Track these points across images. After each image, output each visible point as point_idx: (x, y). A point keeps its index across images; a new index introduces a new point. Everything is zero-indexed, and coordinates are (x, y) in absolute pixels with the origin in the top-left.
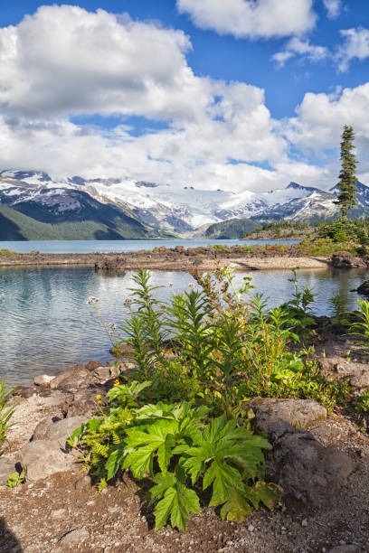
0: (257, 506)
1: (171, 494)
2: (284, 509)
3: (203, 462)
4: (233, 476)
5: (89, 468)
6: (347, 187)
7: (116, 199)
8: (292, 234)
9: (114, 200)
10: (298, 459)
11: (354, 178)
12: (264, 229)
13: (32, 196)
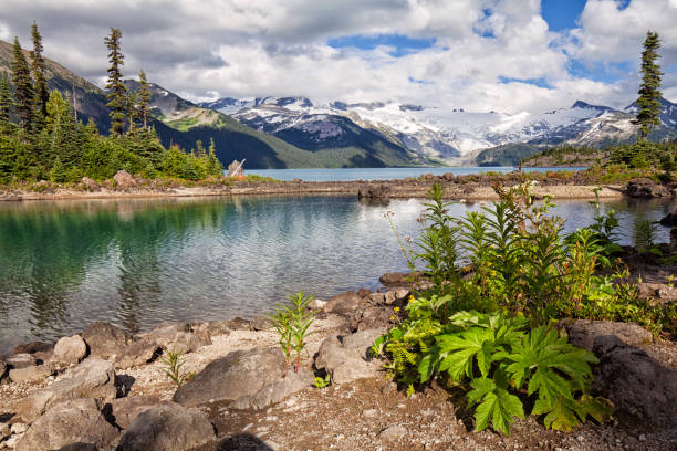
0: (584, 420)
1: (491, 399)
2: (616, 423)
3: (526, 369)
4: (560, 385)
5: (393, 375)
6: (648, 103)
7: (379, 124)
8: (577, 160)
9: (376, 125)
10: (632, 374)
11: (658, 93)
12: (544, 154)
13: (294, 123)
